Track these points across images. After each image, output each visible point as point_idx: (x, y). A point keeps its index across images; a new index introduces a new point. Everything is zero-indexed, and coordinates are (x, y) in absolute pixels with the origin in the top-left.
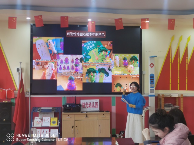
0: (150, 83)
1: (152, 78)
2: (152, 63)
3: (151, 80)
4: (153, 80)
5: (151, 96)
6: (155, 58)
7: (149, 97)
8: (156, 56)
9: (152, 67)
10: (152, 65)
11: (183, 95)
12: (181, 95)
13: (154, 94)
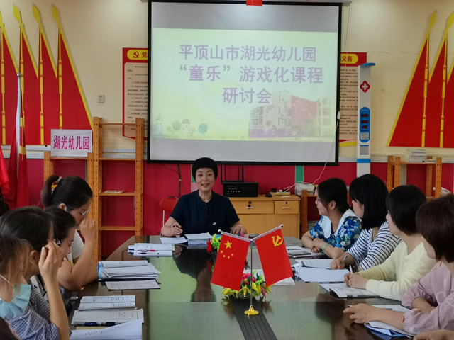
0: (361, 131)
1: (365, 119)
2: (365, 82)
3: (362, 122)
4: (367, 122)
5: (362, 161)
6: (373, 67)
7: (358, 164)
8: (374, 64)
9: (365, 91)
10: (365, 87)
11: (441, 159)
12: (438, 159)
13: (368, 157)
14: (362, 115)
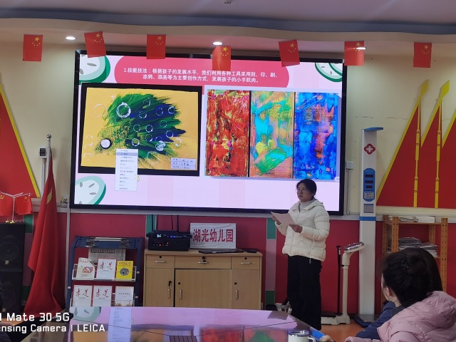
0: (365, 190)
1: (369, 179)
2: (370, 145)
5: (366, 219)
7: (361, 222)
8: (382, 129)
9: (370, 153)
10: (370, 149)
11: (447, 219)
12: (443, 219)
13: (373, 215)
14: (366, 176)
